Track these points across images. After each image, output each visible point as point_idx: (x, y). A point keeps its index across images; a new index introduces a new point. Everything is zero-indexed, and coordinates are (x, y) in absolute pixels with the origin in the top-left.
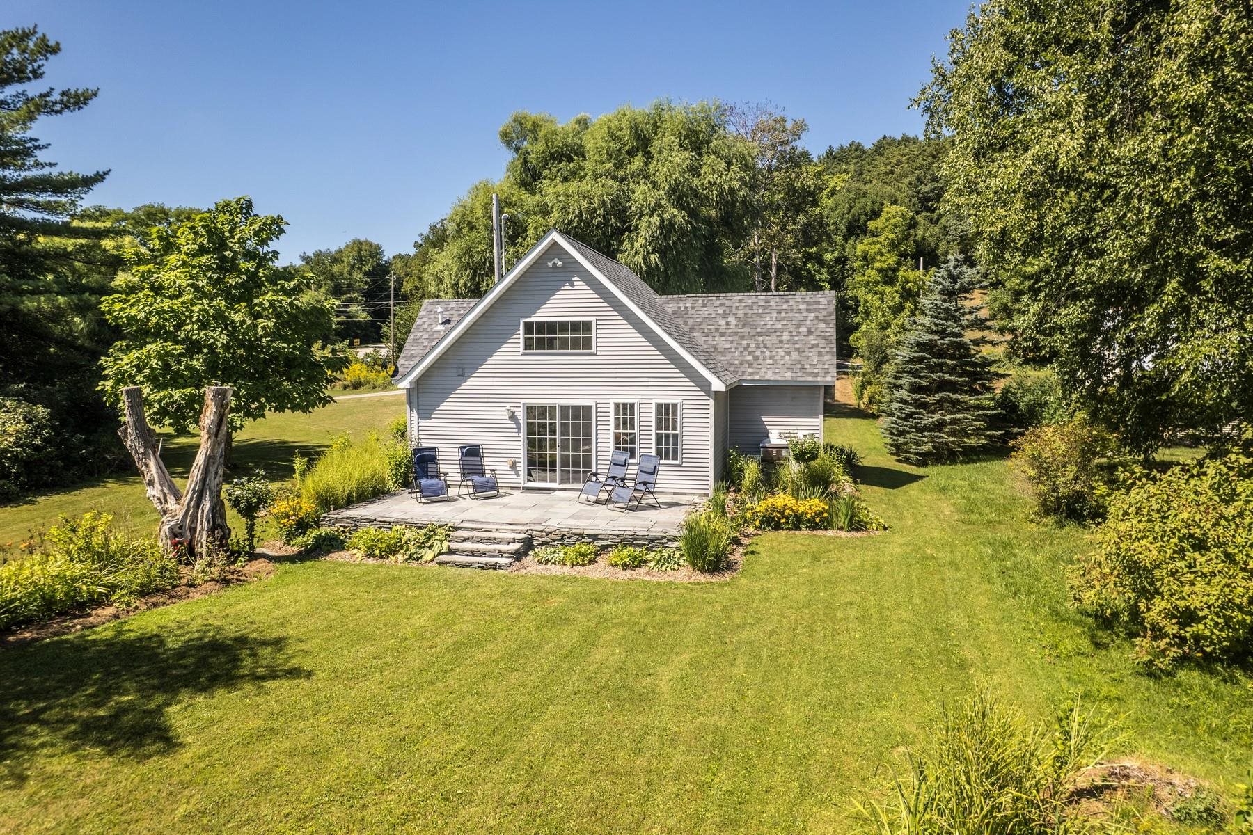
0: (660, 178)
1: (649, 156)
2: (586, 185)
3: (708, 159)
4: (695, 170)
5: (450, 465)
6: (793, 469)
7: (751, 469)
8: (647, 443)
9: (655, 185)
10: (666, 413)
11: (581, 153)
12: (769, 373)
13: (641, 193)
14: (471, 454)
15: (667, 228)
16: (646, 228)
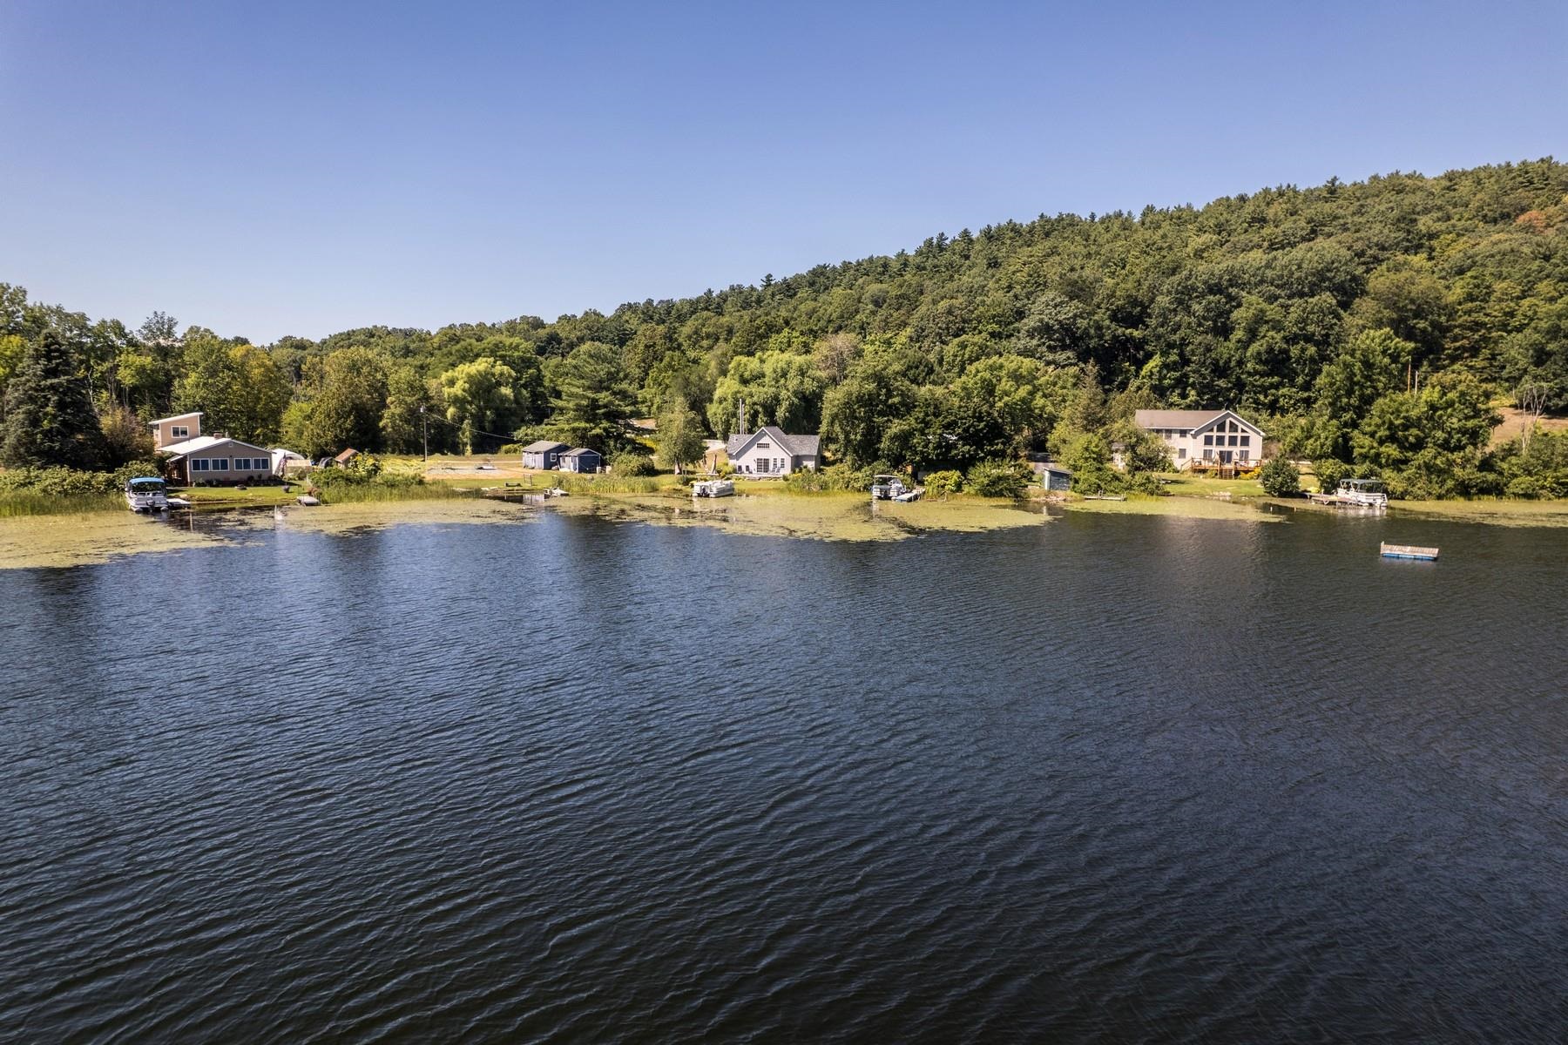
0: (790, 387)
1: (786, 379)
2: (765, 389)
3: (806, 379)
4: (802, 382)
5: (744, 469)
6: (804, 470)
7: (797, 470)
8: (779, 465)
9: (788, 390)
10: (783, 460)
11: (763, 376)
12: (804, 453)
13: (784, 394)
14: (747, 467)
15: (792, 405)
16: (785, 405)
